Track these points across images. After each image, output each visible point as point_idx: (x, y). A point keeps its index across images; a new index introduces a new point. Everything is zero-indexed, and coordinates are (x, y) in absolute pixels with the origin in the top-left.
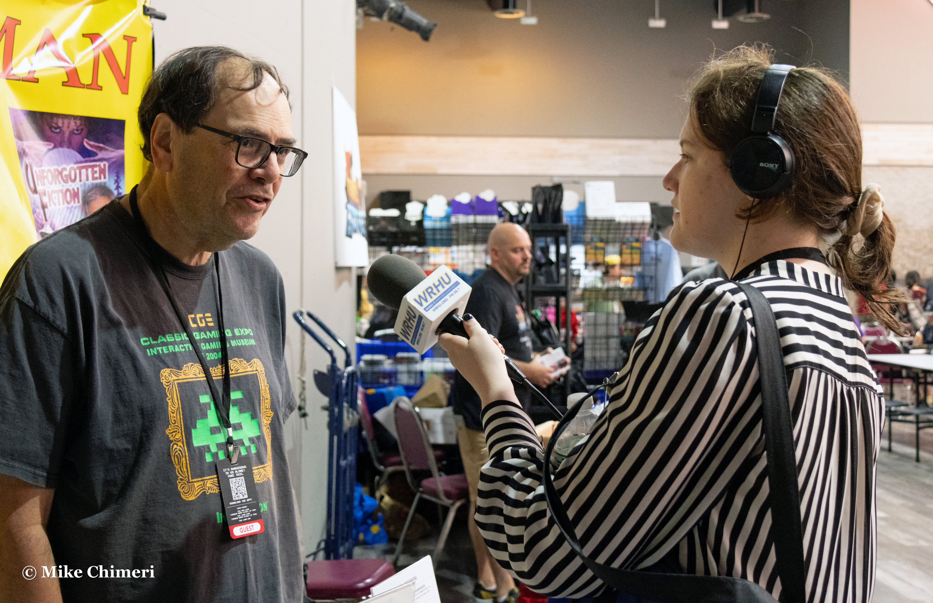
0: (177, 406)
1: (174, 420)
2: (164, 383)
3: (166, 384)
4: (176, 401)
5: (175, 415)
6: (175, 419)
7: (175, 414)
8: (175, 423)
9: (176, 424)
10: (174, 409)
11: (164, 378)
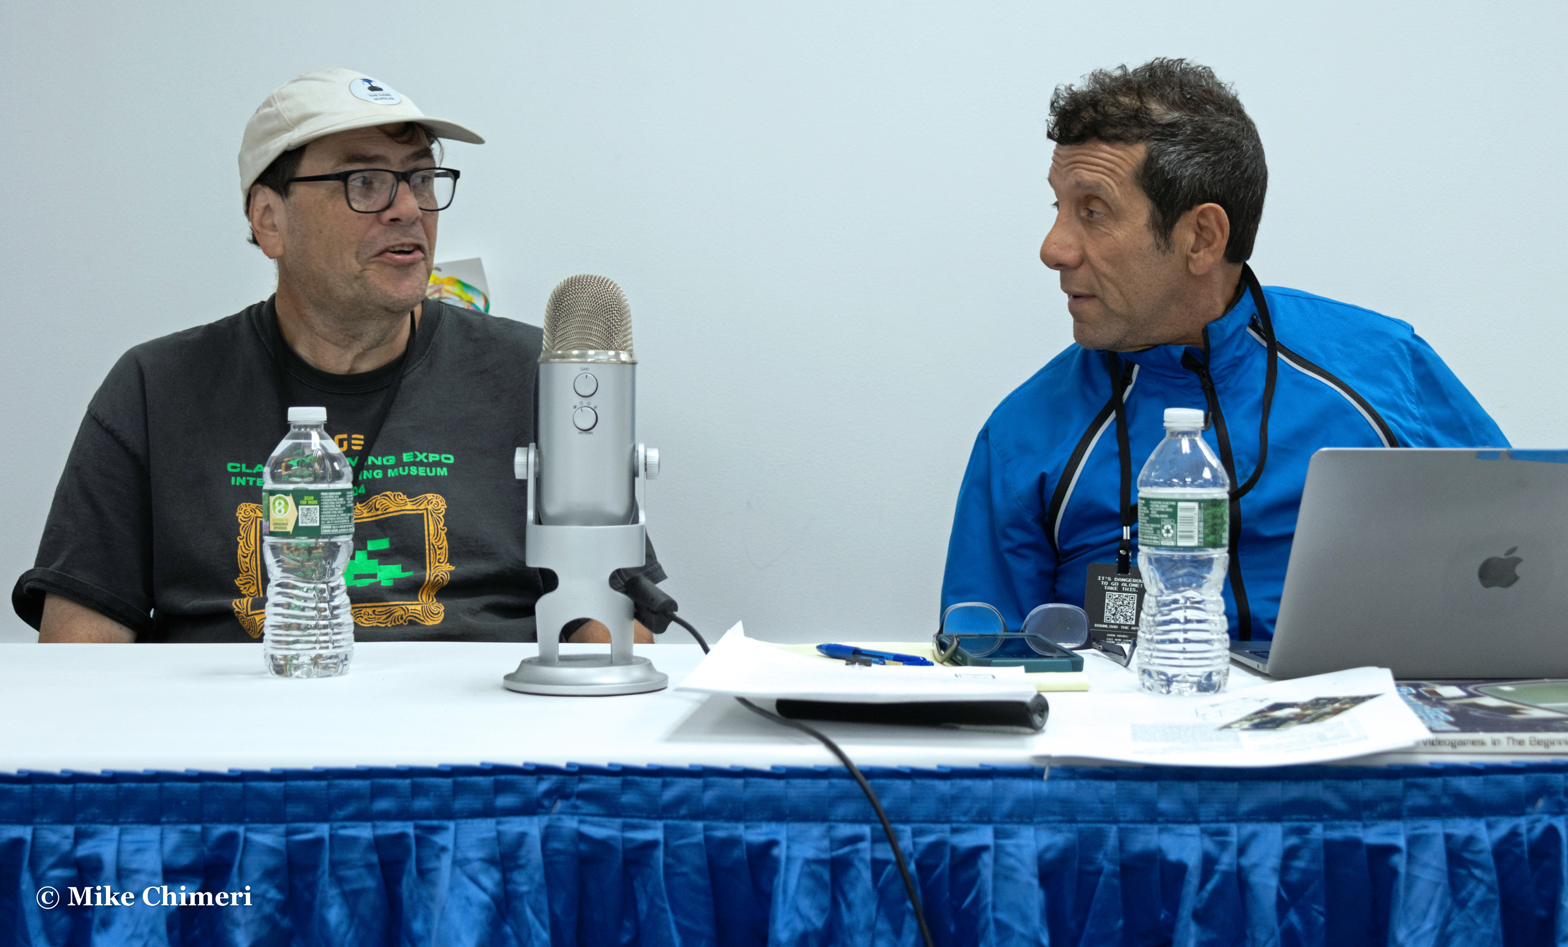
0: (253, 548)
1: (247, 567)
2: (240, 517)
3: (243, 519)
4: (253, 542)
5: (247, 560)
6: (248, 565)
7: (249, 558)
8: (248, 571)
9: (250, 573)
10: (247, 552)
11: (242, 512)
